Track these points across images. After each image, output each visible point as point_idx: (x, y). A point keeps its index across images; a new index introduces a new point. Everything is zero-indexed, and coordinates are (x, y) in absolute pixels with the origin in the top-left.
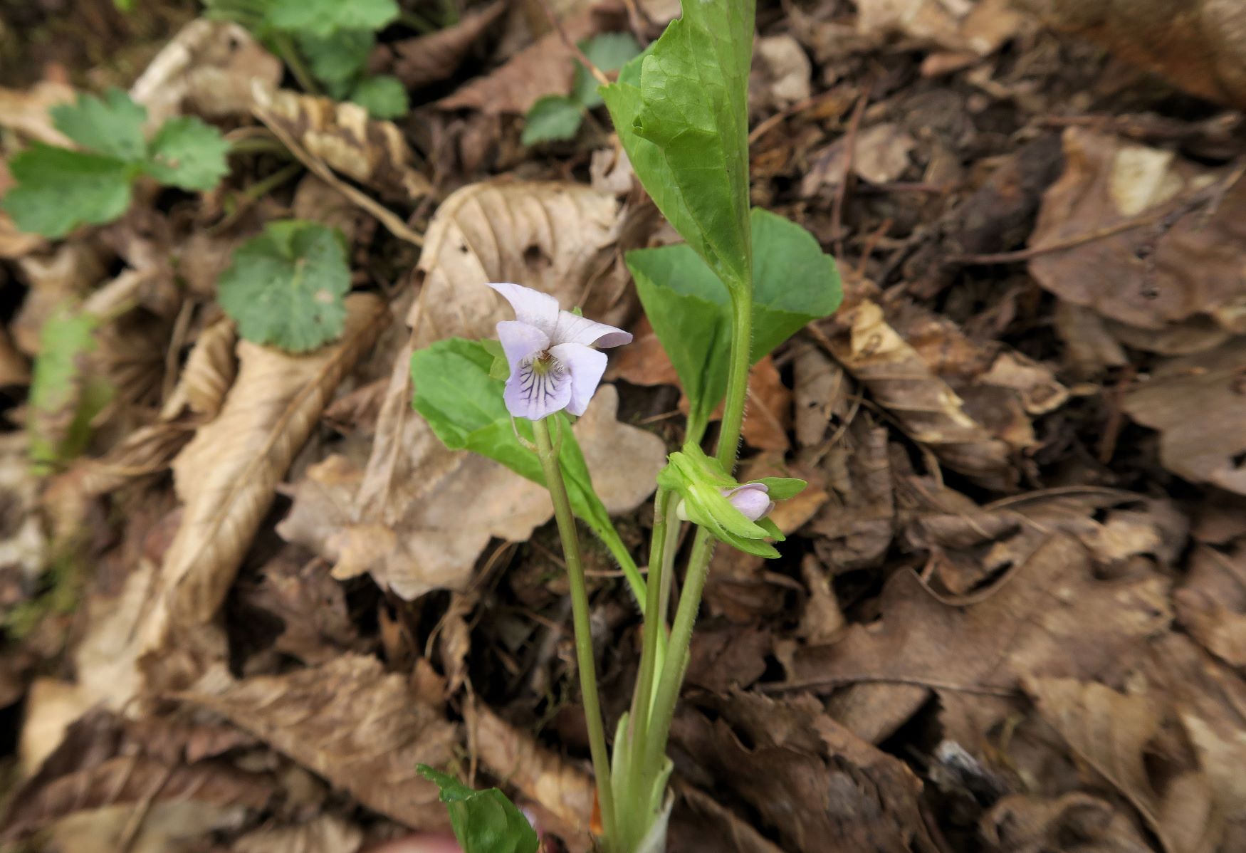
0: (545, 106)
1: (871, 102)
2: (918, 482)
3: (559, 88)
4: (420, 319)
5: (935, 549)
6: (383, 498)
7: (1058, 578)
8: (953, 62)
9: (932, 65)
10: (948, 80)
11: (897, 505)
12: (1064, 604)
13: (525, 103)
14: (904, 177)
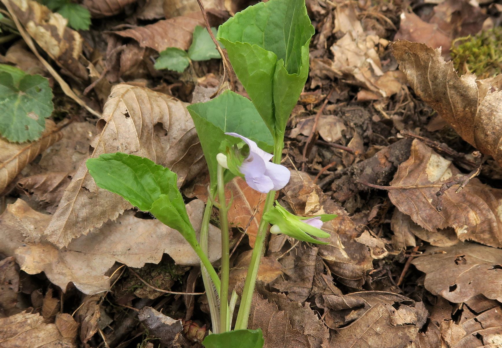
0: (171, 51)
1: (330, 103)
2: (324, 276)
3: (181, 45)
4: (99, 145)
5: (326, 309)
6: (59, 233)
7: (377, 322)
8: (370, 96)
9: (361, 95)
10: (365, 104)
11: (314, 283)
12: (377, 334)
13: (161, 48)
14: (338, 142)
